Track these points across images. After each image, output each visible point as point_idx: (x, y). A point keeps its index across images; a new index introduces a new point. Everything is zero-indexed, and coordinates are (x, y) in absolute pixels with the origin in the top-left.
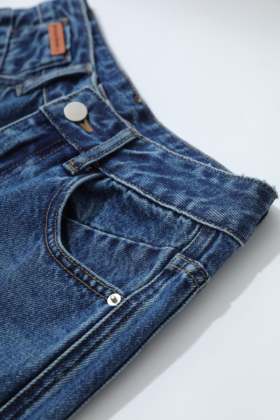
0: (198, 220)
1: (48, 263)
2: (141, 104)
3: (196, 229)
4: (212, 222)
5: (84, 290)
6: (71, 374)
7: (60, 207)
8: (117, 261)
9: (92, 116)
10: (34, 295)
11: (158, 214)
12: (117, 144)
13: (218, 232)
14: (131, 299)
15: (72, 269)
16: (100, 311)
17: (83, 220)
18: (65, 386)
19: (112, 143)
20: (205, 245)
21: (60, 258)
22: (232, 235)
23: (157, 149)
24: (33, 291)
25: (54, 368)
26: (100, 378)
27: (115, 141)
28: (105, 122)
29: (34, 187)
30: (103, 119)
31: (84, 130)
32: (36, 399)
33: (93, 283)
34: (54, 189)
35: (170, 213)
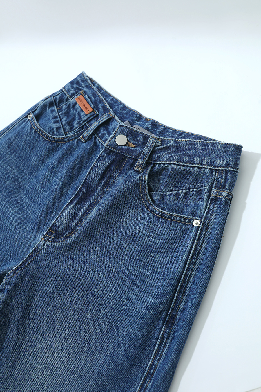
0: (213, 168)
1: (157, 220)
2: (150, 120)
3: (214, 173)
4: (221, 167)
5: (180, 225)
6: (197, 265)
7: (146, 193)
8: (183, 203)
9: (130, 138)
10: (158, 236)
11: (190, 171)
12: (151, 147)
13: (226, 170)
14: (205, 220)
15: (170, 218)
16: (194, 231)
17: (156, 190)
18: (197, 271)
19: (148, 148)
20: (223, 180)
21: (162, 215)
22: (233, 169)
23: (170, 141)
24: (157, 235)
25: (189, 266)
26: (212, 262)
27: (149, 146)
28: (138, 139)
29: (129, 188)
30: (136, 138)
31: (130, 147)
32: (188, 282)
33: (183, 220)
34: (138, 184)
35: (196, 168)
